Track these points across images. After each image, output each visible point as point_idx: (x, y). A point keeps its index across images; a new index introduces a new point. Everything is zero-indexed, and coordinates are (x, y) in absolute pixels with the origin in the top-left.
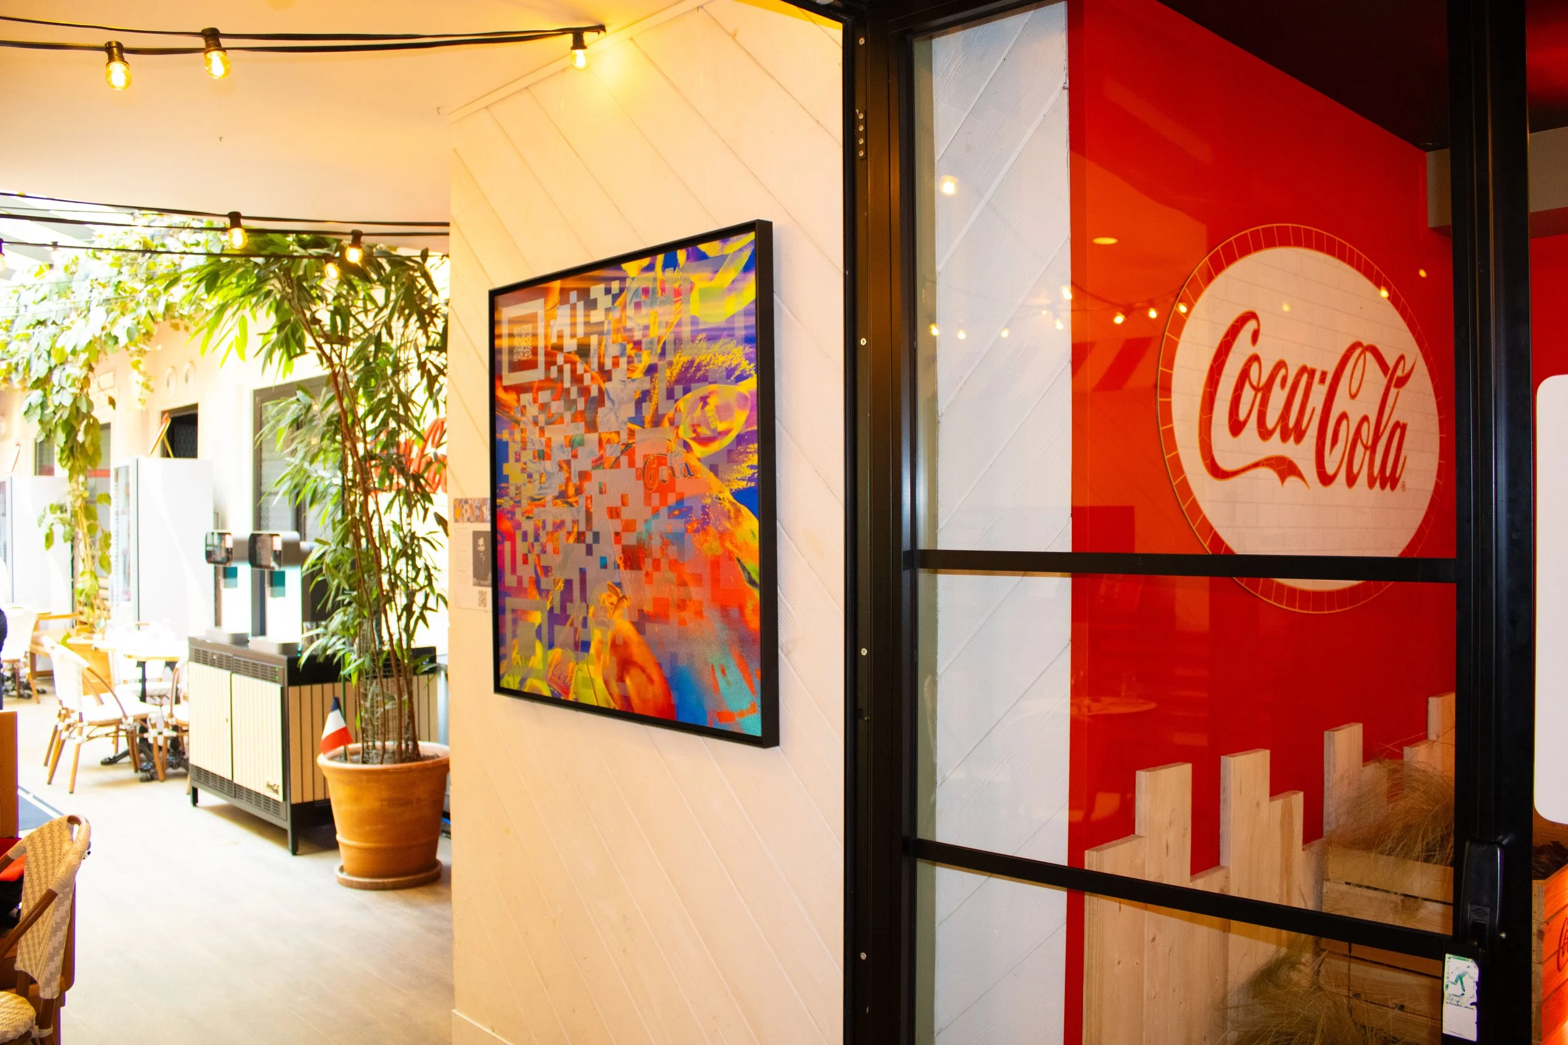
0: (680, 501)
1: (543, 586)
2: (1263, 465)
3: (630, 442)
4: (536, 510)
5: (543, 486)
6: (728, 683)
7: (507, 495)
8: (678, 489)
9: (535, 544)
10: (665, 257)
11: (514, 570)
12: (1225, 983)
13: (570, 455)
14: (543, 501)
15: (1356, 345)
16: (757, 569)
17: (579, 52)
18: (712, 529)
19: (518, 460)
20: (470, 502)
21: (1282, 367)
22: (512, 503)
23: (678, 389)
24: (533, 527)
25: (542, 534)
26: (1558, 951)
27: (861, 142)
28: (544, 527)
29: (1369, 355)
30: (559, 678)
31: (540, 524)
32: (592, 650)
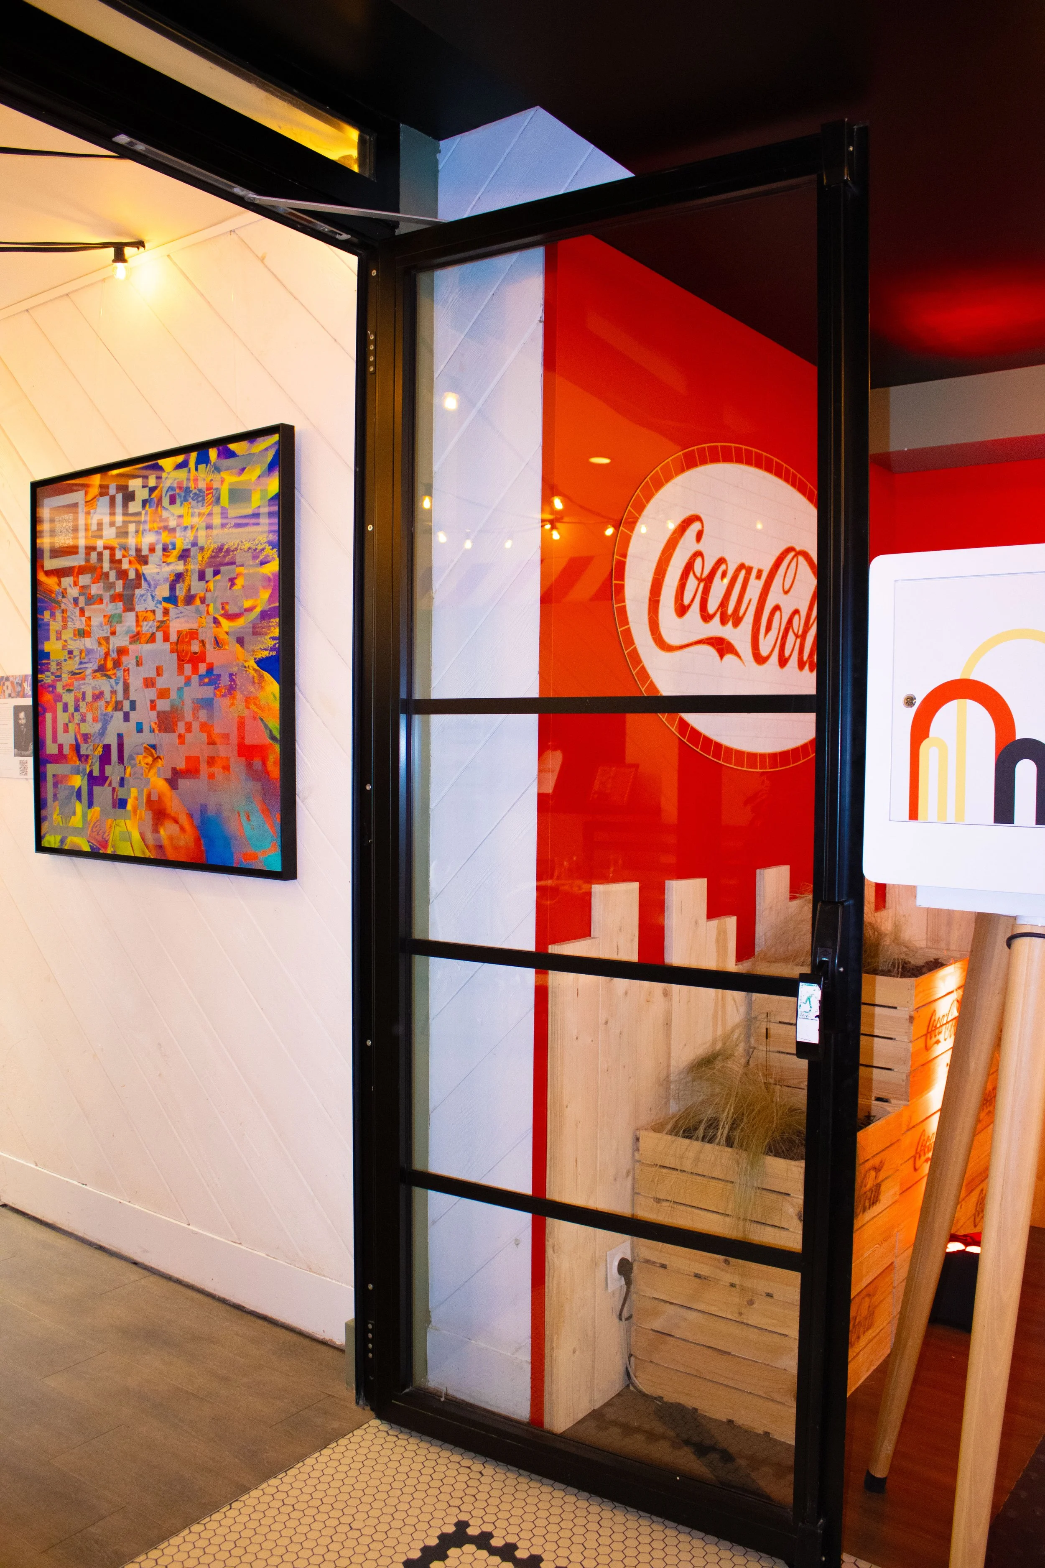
0: (210, 669)
1: (82, 752)
2: (704, 643)
3: (165, 619)
4: (76, 683)
5: (84, 661)
6: (252, 827)
7: (48, 670)
8: (208, 660)
9: (76, 714)
10: (198, 454)
11: (55, 739)
12: (669, 1066)
13: (109, 633)
14: (83, 674)
15: (790, 549)
16: (278, 726)
17: (119, 265)
18: (239, 695)
19: (59, 638)
20: (11, 679)
21: (722, 563)
22: (53, 677)
23: (209, 572)
24: (73, 699)
25: (82, 704)
26: (926, 1035)
27: (372, 359)
28: (84, 698)
29: (801, 559)
30: (98, 834)
31: (80, 696)
32: (129, 807)
